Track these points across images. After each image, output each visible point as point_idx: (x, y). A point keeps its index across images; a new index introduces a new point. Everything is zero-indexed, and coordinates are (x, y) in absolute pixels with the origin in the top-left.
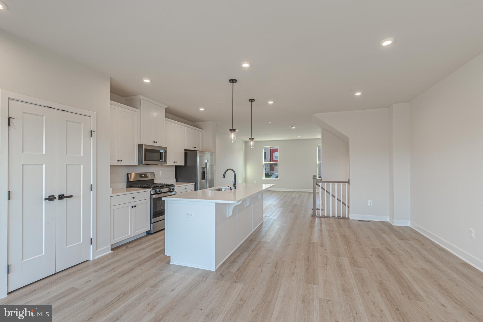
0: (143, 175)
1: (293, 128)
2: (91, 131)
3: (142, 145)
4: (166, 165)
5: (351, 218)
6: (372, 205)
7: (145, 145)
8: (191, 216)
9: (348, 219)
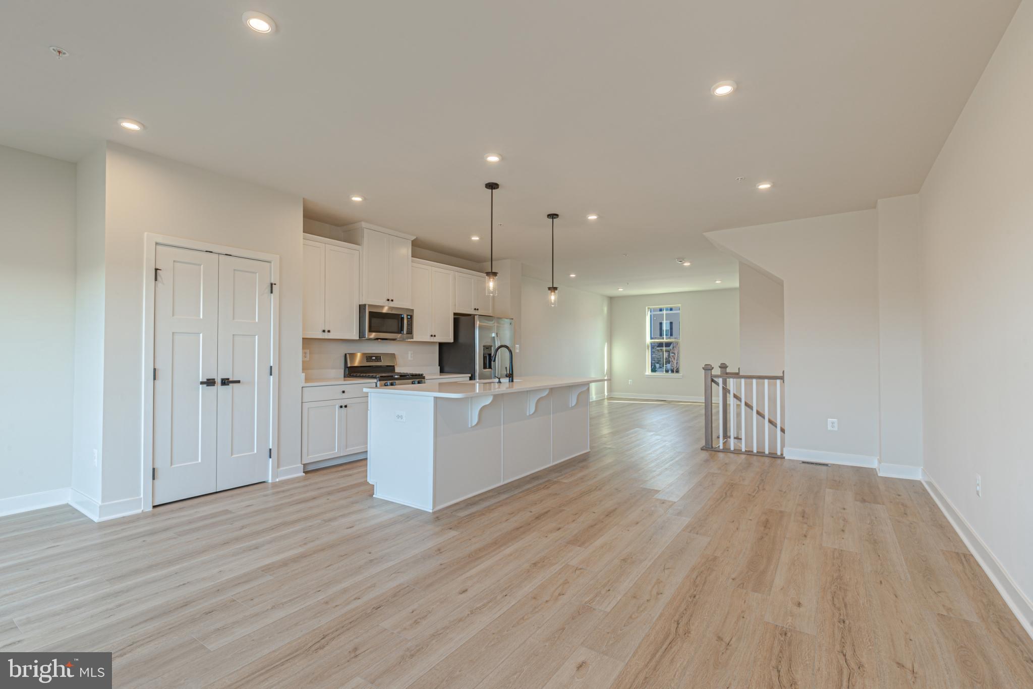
0: (373, 357)
1: (687, 264)
2: (272, 284)
3: (365, 305)
4: (412, 340)
5: (787, 456)
6: (836, 429)
7: (370, 306)
8: (402, 418)
9: (782, 457)
